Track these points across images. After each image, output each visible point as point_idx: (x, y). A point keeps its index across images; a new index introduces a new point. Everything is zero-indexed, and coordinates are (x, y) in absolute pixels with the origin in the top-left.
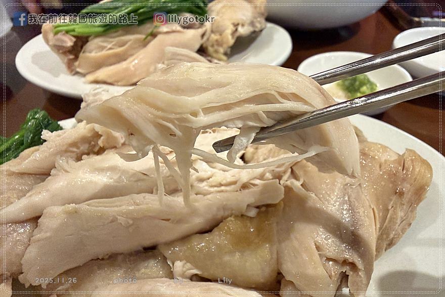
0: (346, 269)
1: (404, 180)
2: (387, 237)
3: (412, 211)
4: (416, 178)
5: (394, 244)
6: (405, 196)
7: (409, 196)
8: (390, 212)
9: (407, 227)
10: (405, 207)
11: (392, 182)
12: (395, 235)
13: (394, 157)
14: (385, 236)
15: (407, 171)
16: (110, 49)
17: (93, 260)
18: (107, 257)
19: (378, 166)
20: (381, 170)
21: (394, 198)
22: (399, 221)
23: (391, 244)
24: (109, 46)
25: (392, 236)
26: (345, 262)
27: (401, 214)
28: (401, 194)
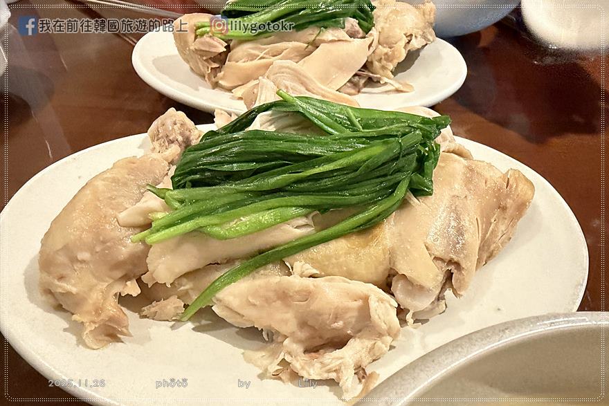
0: (452, 267)
1: (508, 196)
2: (489, 249)
3: (512, 226)
4: (518, 195)
5: (495, 256)
6: (507, 210)
7: (511, 211)
8: (492, 225)
9: (507, 241)
10: (506, 222)
11: (496, 197)
12: (495, 248)
13: (499, 175)
14: (486, 248)
15: (511, 187)
16: (262, 58)
17: (211, 264)
18: (225, 261)
19: (484, 181)
20: (486, 186)
21: (497, 212)
22: (500, 235)
23: (491, 256)
24: (261, 55)
25: (492, 248)
26: (450, 262)
27: (502, 228)
28: (504, 209)
